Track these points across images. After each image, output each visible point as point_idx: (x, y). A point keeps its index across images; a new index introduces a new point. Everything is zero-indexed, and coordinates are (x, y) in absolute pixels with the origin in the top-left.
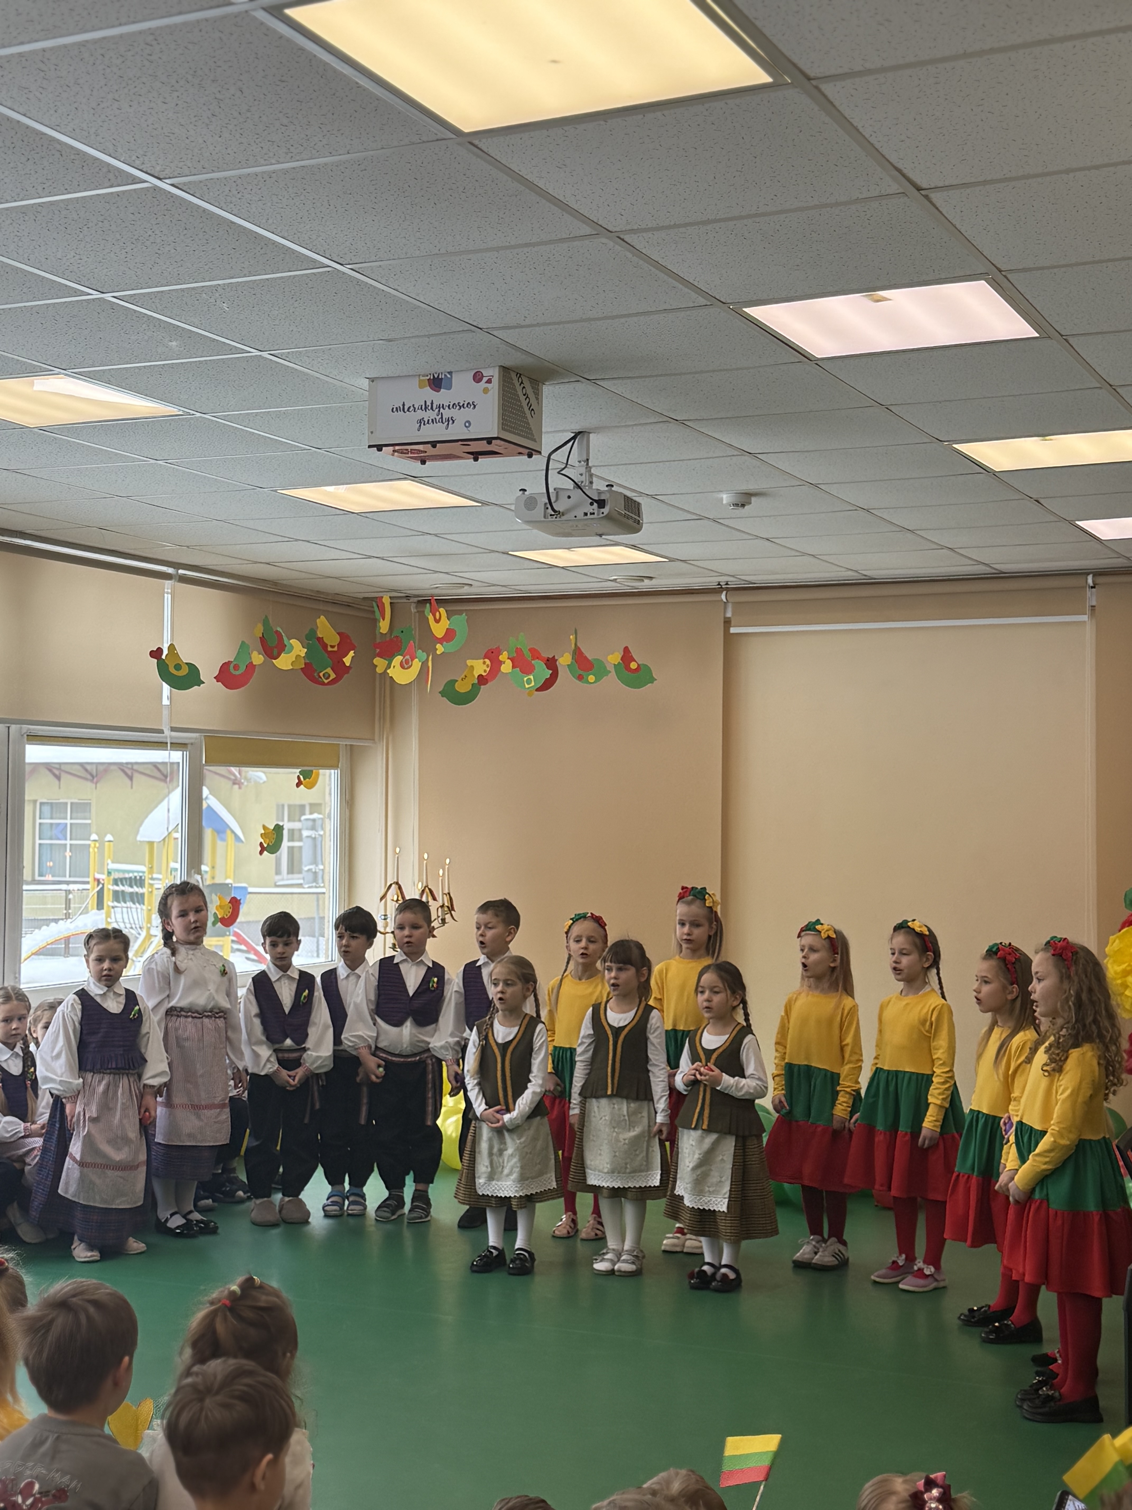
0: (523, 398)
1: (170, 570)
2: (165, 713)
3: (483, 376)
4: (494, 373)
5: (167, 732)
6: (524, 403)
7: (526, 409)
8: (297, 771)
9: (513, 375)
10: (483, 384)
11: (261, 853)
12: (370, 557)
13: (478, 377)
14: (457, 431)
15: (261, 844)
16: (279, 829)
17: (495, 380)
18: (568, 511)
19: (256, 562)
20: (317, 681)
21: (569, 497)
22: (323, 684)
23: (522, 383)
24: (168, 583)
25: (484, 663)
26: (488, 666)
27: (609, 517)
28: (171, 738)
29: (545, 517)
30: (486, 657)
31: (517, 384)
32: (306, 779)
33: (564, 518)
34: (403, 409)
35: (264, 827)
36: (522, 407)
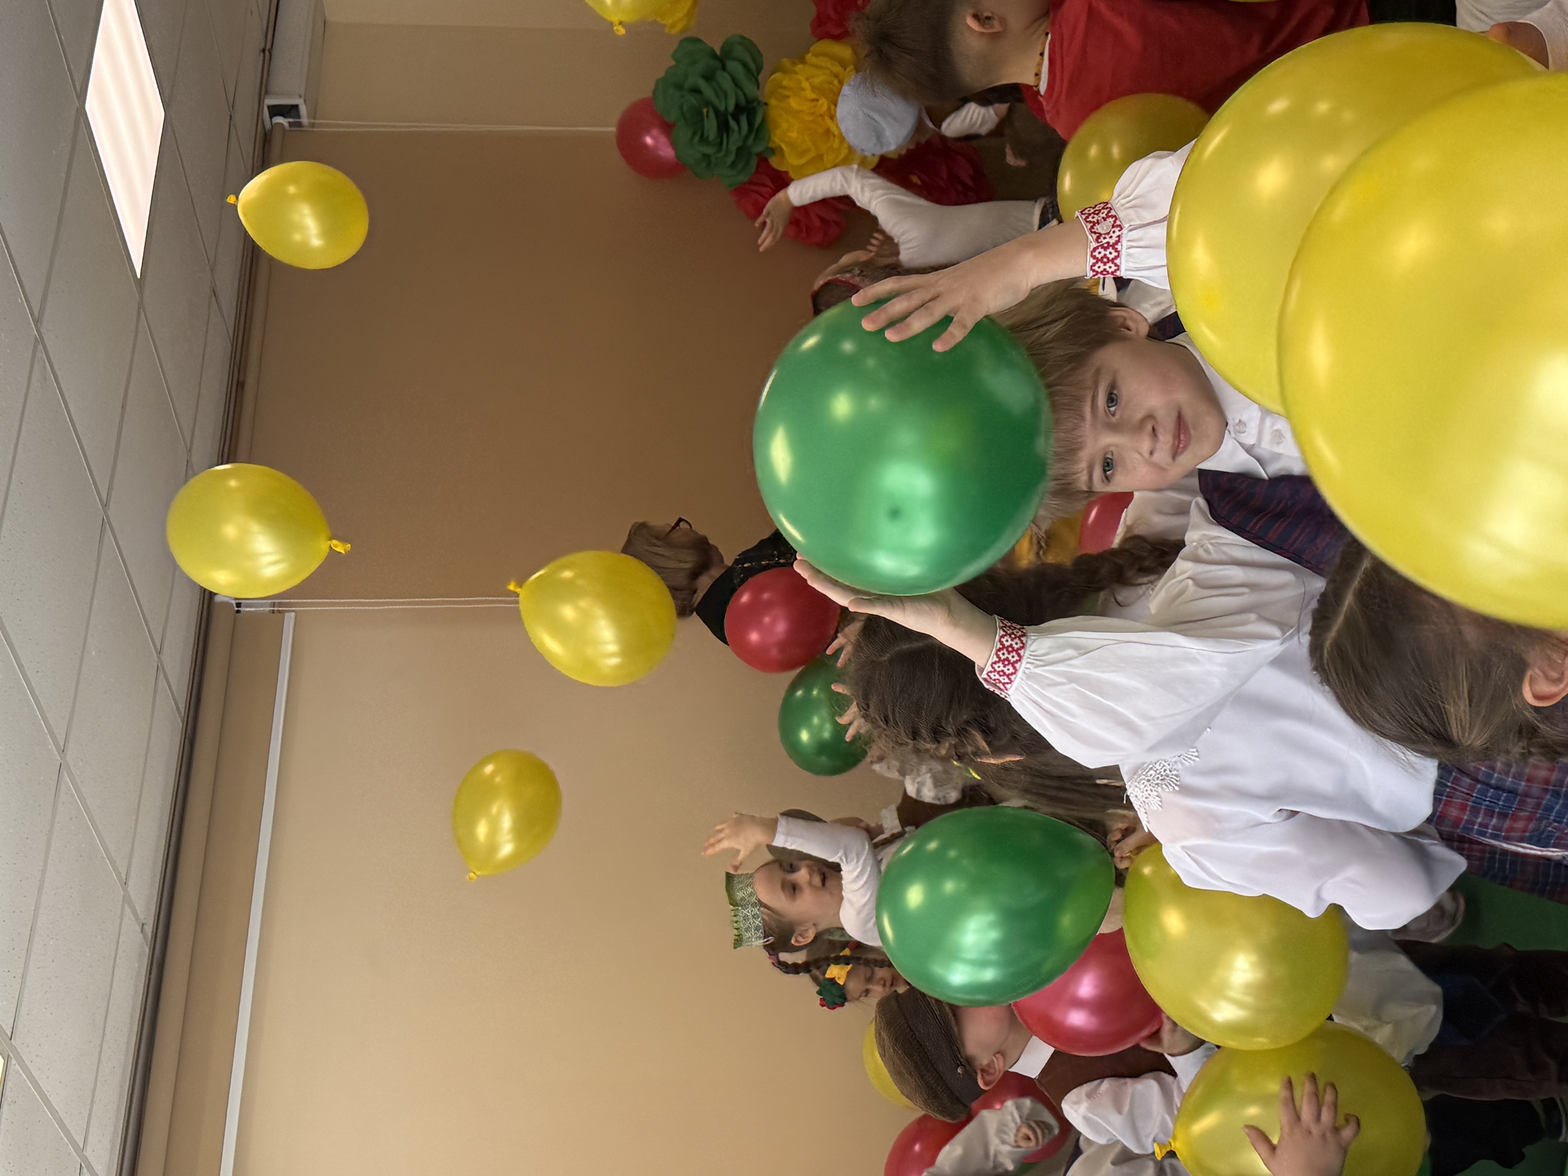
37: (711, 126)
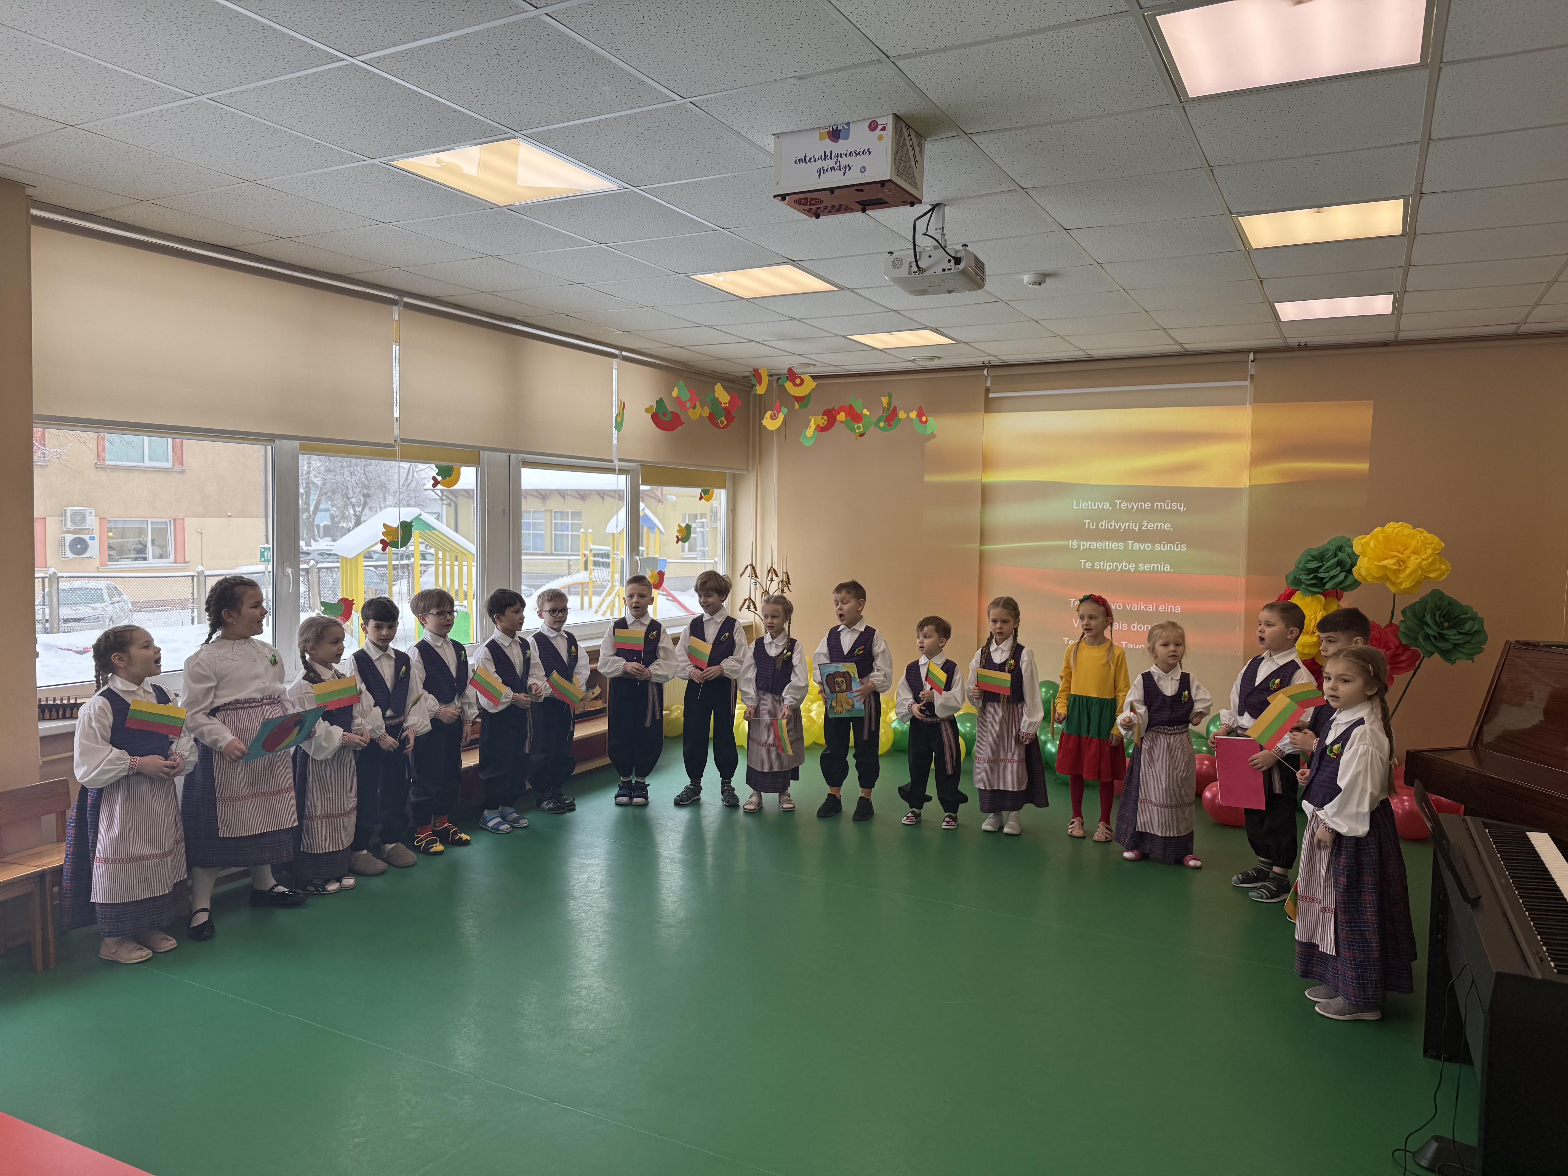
0: (910, 149)
1: (617, 352)
2: (615, 449)
3: (878, 125)
4: (889, 121)
5: (616, 462)
6: (911, 153)
7: (912, 159)
8: (699, 490)
9: (903, 126)
10: (878, 132)
11: (677, 542)
12: (751, 341)
13: (873, 126)
14: (854, 178)
15: (677, 537)
16: (688, 527)
17: (890, 128)
18: (929, 268)
19: (674, 346)
20: (716, 425)
21: (930, 256)
22: (719, 427)
23: (909, 135)
24: (615, 361)
25: (823, 418)
26: (825, 420)
27: (963, 272)
28: (619, 466)
29: (909, 274)
30: (824, 414)
31: (906, 135)
32: (706, 495)
33: (926, 274)
34: (805, 160)
35: (679, 526)
36: (909, 156)
37: (1314, 565)
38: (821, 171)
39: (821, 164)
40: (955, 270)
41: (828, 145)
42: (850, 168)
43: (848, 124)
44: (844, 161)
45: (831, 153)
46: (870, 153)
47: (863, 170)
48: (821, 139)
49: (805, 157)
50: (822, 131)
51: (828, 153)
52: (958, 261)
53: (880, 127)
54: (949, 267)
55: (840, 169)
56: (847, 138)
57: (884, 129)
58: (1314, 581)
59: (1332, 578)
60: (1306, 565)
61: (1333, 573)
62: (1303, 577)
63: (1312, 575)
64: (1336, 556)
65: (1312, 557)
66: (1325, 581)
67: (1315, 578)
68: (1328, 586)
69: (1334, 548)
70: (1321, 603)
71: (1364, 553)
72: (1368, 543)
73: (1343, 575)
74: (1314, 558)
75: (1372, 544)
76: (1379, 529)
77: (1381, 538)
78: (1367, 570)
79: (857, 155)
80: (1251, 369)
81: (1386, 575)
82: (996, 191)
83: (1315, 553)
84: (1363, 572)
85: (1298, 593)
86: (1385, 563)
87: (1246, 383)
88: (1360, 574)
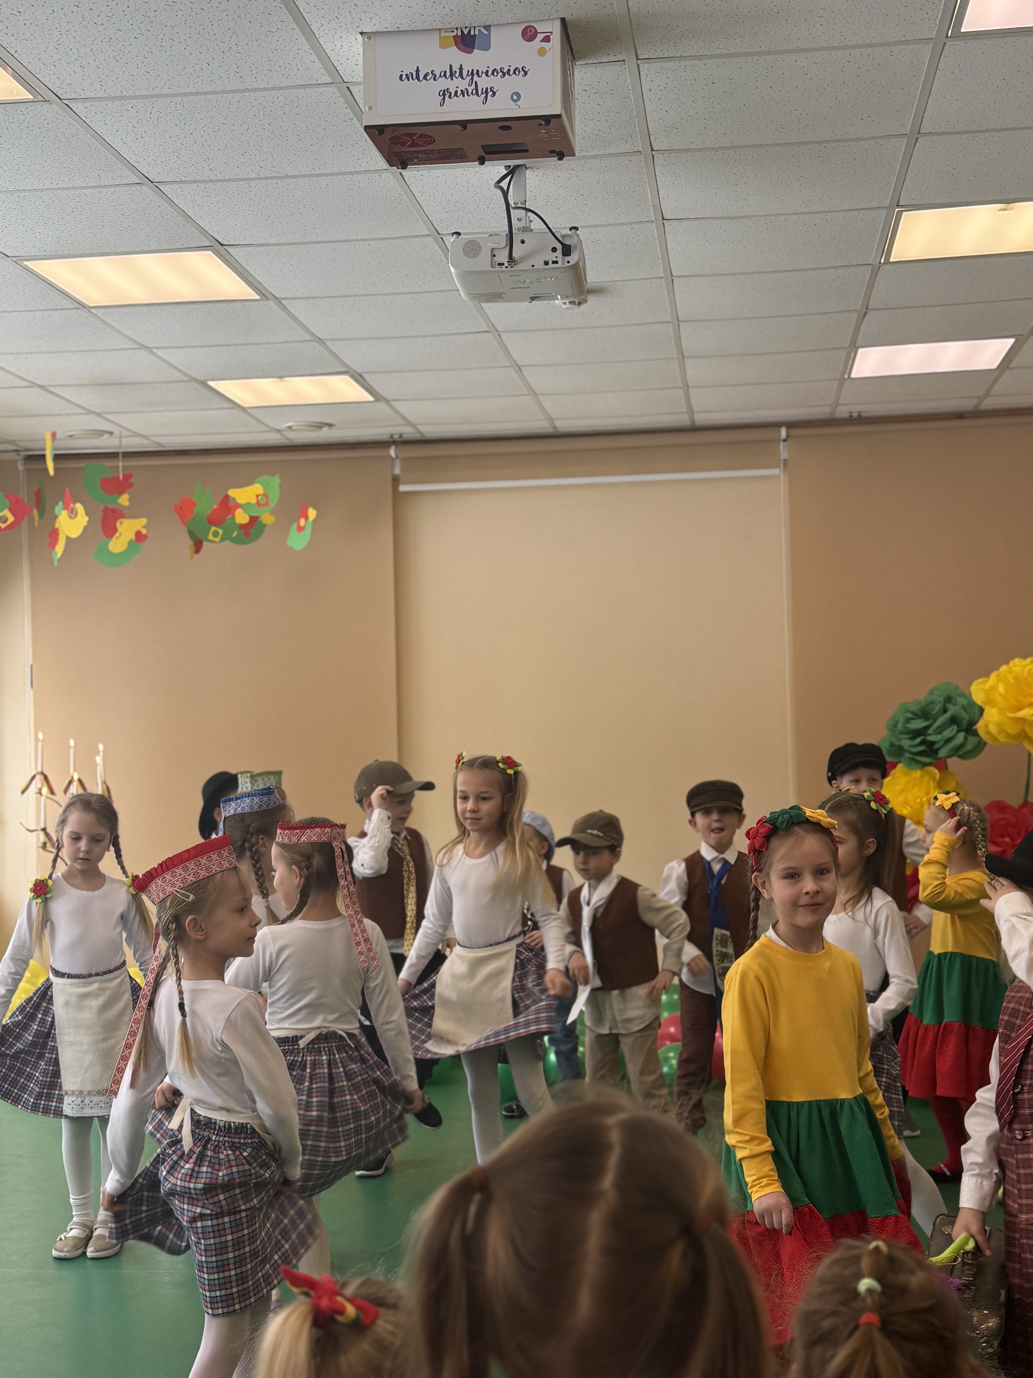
0: (568, 73)
3: (536, 33)
4: (554, 28)
6: (569, 81)
7: (570, 88)
9: (565, 36)
10: (537, 43)
12: (33, 385)
13: (529, 34)
14: (499, 108)
17: (556, 39)
18: (523, 259)
21: (523, 242)
23: (568, 52)
27: (574, 268)
29: (492, 267)
34: (416, 76)
36: (569, 84)
37: (918, 724)
38: (445, 94)
39: (444, 84)
40: (563, 263)
41: (456, 57)
42: (494, 94)
43: (488, 27)
44: (483, 82)
45: (461, 69)
46: (526, 73)
47: (515, 97)
48: (443, 45)
49: (418, 71)
50: (443, 34)
51: (456, 68)
52: (567, 251)
53: (540, 37)
54: (555, 259)
55: (477, 94)
56: (486, 47)
57: (547, 39)
58: (922, 748)
59: (948, 741)
60: (908, 725)
61: (948, 733)
62: (906, 743)
63: (918, 740)
64: (945, 711)
65: (913, 713)
66: (936, 746)
67: (923, 743)
68: (942, 753)
69: (942, 699)
70: (934, 779)
71: (991, 702)
72: (994, 688)
73: (961, 736)
74: (916, 716)
75: (1001, 688)
76: (1004, 668)
77: (1011, 680)
78: (999, 725)
79: (504, 74)
80: (784, 452)
81: (1024, 730)
82: (614, 151)
83: (915, 708)
84: (993, 729)
85: (900, 766)
86: (1022, 713)
87: (776, 471)
88: (988, 733)
